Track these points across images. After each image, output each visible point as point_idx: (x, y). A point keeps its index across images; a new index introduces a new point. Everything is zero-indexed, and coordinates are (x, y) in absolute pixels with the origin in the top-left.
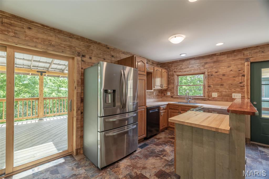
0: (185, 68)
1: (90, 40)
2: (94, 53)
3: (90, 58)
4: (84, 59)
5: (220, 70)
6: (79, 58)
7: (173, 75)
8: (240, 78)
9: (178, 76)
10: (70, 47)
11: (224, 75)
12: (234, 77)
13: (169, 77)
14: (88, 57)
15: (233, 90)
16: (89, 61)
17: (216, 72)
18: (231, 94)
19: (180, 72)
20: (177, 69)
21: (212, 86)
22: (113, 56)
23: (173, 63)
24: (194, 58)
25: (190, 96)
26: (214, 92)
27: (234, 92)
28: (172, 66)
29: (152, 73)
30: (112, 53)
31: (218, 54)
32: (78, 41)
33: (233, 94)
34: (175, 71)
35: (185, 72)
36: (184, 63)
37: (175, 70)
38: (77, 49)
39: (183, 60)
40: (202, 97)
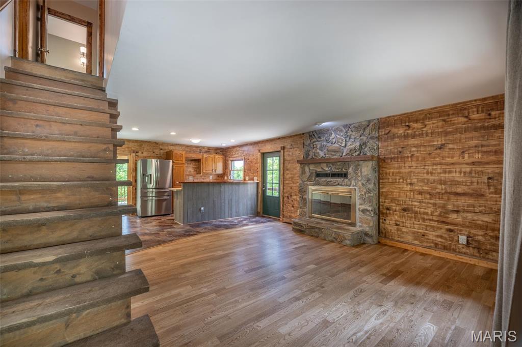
0: (235, 154)
1: (142, 141)
2: (145, 149)
3: (142, 153)
4: (138, 154)
6: (134, 154)
7: (227, 160)
8: (257, 165)
9: (232, 161)
10: (128, 148)
11: (251, 162)
12: (255, 164)
14: (140, 152)
15: (254, 175)
16: (142, 155)
19: (232, 157)
20: (230, 154)
21: (246, 171)
22: (161, 149)
26: (247, 176)
29: (200, 160)
30: (161, 147)
31: (249, 144)
32: (133, 144)
33: (255, 178)
35: (234, 158)
37: (229, 156)
38: (133, 148)
39: (234, 147)
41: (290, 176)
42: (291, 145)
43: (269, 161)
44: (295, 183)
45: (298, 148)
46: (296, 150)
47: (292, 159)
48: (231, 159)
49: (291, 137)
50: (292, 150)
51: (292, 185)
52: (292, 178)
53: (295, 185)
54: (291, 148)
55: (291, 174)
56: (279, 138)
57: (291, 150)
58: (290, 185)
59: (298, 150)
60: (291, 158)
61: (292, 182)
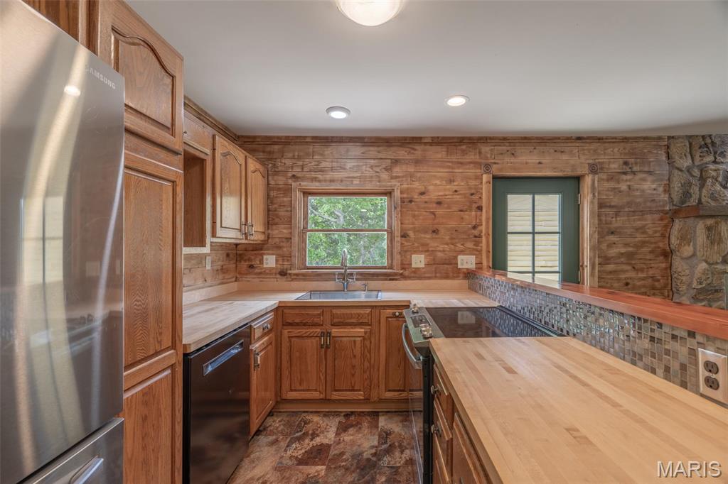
0: (332, 169)
5: (431, 188)
7: (288, 190)
8: (474, 213)
9: (307, 193)
11: (439, 203)
12: (461, 211)
13: (272, 194)
15: (460, 246)
17: (422, 194)
18: (456, 258)
19: (315, 179)
20: (302, 167)
21: (411, 233)
23: (289, 143)
24: (363, 138)
25: (350, 268)
26: (415, 252)
27: (462, 252)
28: (282, 154)
31: (426, 141)
33: (460, 257)
34: (294, 176)
35: (332, 181)
36: (328, 151)
37: (297, 171)
39: (325, 140)
40: (385, 268)
41: (623, 250)
42: (626, 163)
43: (518, 205)
44: (642, 270)
45: (650, 173)
46: (644, 180)
47: (629, 204)
48: (307, 185)
49: (625, 139)
50: (629, 177)
51: (632, 274)
52: (630, 256)
53: (641, 275)
54: (625, 173)
55: (627, 245)
56: (579, 138)
57: (624, 177)
58: (623, 276)
59: (650, 178)
60: (625, 200)
61: (629, 268)
